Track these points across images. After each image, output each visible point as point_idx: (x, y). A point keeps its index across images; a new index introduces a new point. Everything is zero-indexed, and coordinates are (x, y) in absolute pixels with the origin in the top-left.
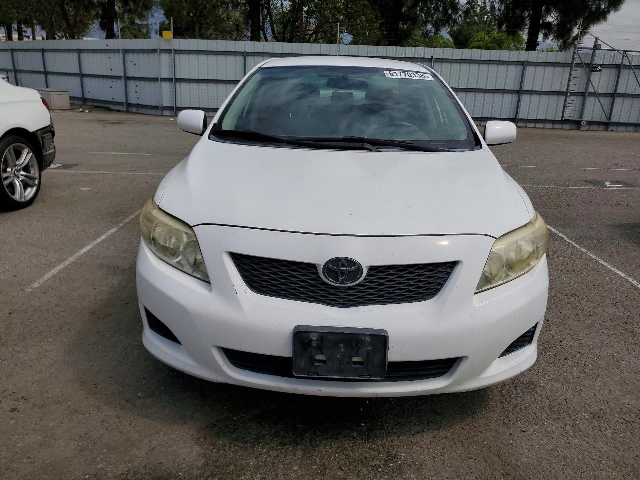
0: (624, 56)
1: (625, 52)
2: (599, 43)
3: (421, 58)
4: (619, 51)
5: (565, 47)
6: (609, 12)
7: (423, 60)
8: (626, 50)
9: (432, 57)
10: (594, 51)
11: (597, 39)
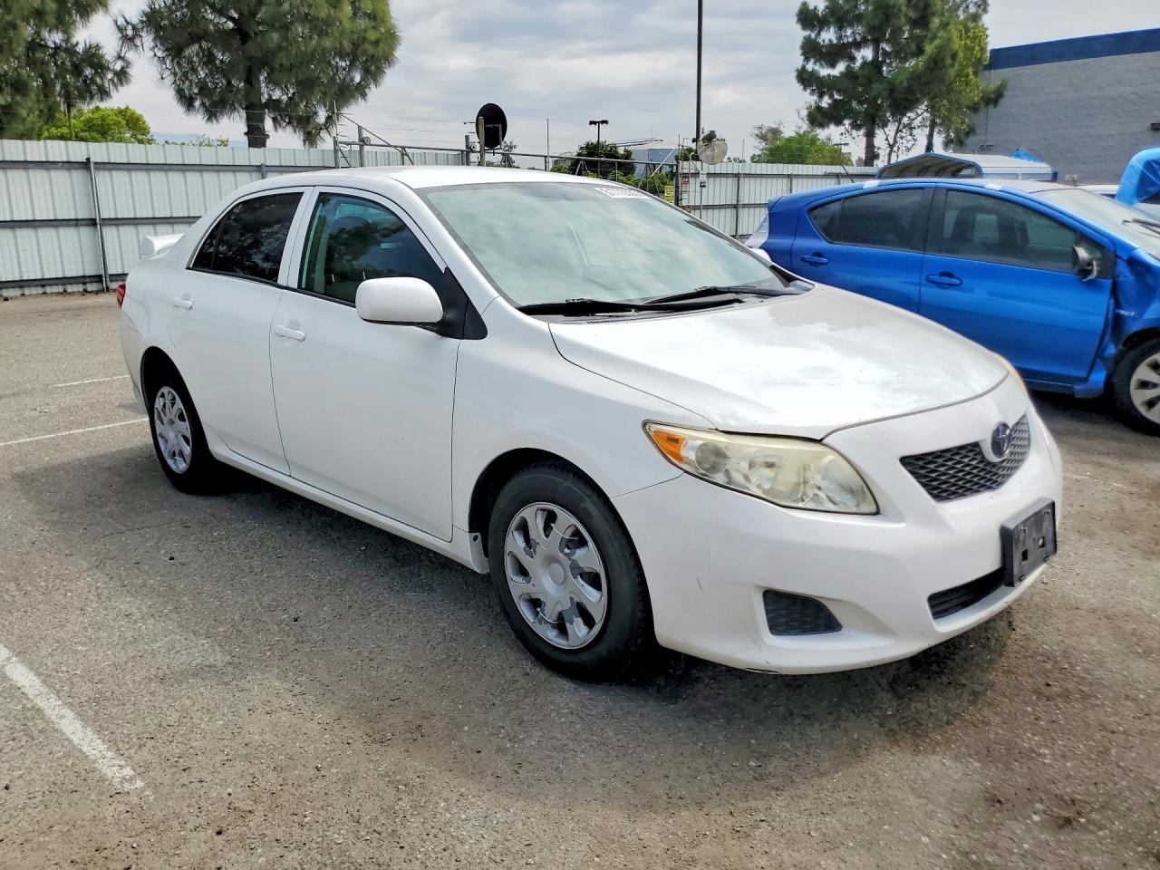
0: (403, 155)
1: (403, 148)
2: (365, 134)
3: (63, 162)
4: (395, 147)
5: (311, 138)
6: (368, 86)
7: (66, 165)
8: (403, 145)
9: (88, 159)
10: (361, 147)
11: (360, 128)
